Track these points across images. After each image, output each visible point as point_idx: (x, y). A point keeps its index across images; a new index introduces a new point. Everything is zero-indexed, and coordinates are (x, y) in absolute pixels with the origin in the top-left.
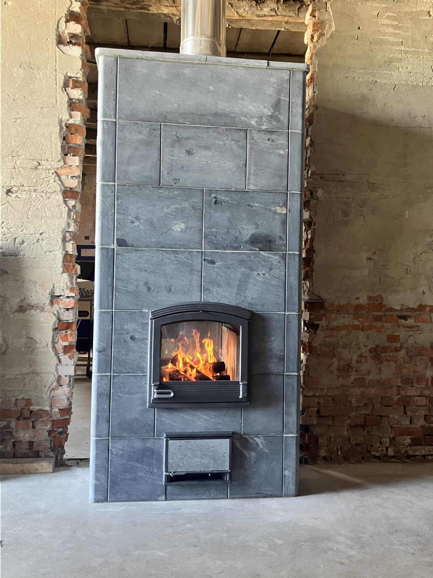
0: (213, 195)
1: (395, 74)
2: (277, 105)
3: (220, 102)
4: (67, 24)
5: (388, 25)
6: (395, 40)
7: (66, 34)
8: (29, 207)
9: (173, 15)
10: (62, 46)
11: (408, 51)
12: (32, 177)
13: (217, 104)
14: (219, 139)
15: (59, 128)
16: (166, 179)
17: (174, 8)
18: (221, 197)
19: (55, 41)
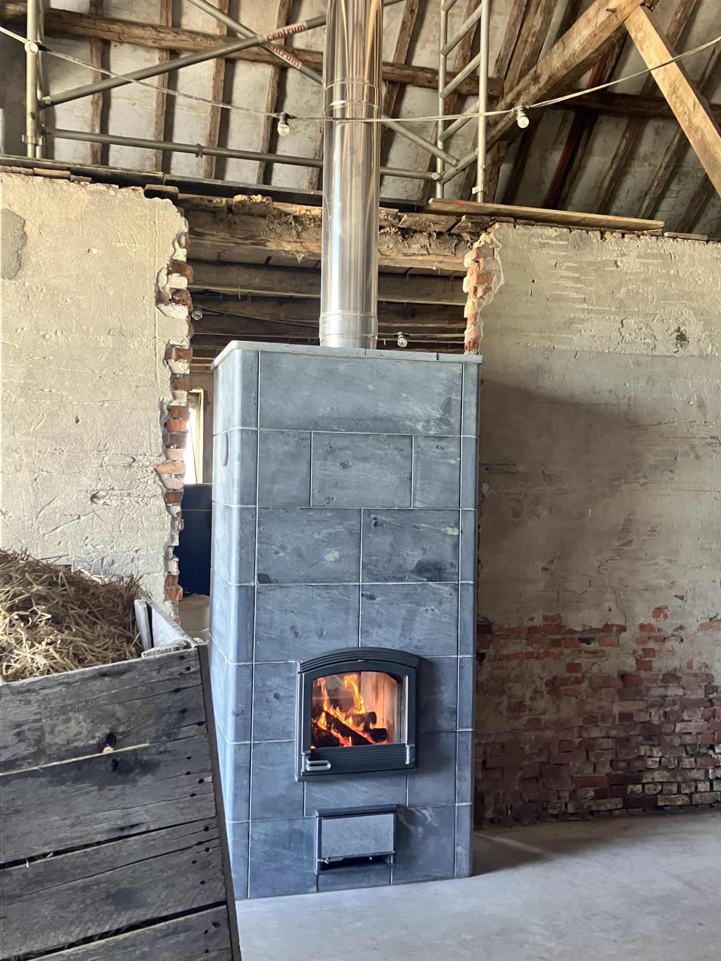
0: (372, 516)
1: (576, 338)
2: (447, 406)
3: (380, 404)
4: (170, 276)
5: (568, 278)
6: (576, 296)
7: (168, 290)
8: (120, 516)
9: (297, 252)
10: (162, 306)
11: (591, 310)
12: (125, 478)
13: (377, 405)
14: (380, 449)
15: (159, 412)
16: (317, 498)
17: (299, 244)
18: (382, 518)
19: (154, 300)
